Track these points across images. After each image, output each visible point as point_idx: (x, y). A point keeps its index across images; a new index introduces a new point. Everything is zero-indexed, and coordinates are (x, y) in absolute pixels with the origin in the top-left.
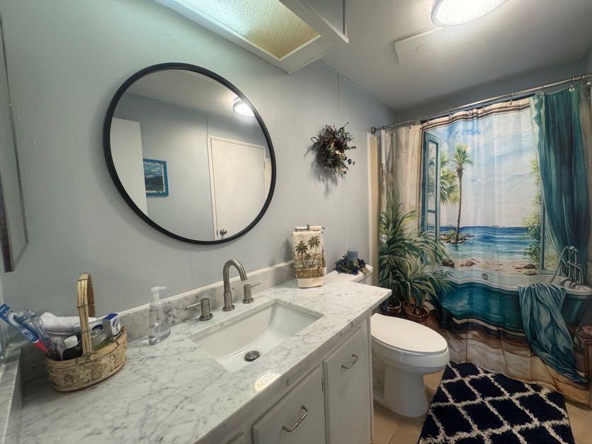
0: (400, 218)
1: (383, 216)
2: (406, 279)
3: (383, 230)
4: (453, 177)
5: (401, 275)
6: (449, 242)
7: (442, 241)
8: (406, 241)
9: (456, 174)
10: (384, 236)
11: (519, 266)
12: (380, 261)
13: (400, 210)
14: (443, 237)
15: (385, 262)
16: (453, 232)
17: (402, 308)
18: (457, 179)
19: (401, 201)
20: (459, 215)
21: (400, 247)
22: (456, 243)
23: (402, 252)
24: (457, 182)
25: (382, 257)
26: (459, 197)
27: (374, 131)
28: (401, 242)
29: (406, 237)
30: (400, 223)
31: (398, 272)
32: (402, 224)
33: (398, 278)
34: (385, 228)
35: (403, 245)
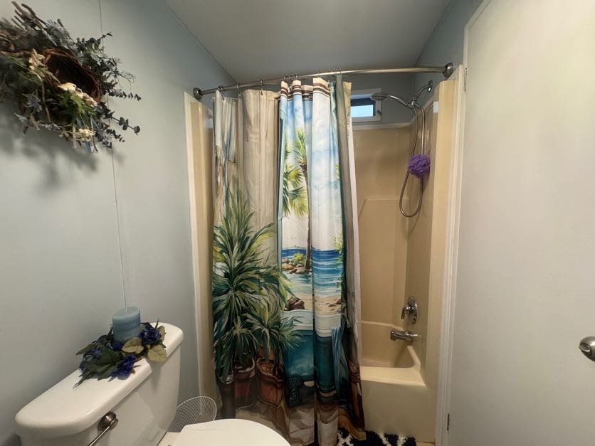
0: (252, 235)
1: (217, 232)
2: (263, 324)
3: (218, 256)
4: (297, 176)
5: (255, 321)
6: (294, 272)
7: (285, 273)
8: (261, 271)
9: (301, 171)
10: (219, 265)
11: (333, 304)
12: (214, 306)
13: (252, 222)
14: (285, 265)
15: (222, 306)
16: (299, 256)
17: (257, 370)
18: (303, 178)
19: (252, 209)
20: (309, 231)
21: (252, 279)
22: (306, 272)
23: (255, 286)
24: (303, 183)
25: (217, 299)
26: (307, 205)
27: (199, 95)
28: (254, 271)
29: (261, 265)
30: (252, 243)
31: (249, 316)
32: (255, 245)
33: (249, 326)
34: (221, 252)
35: (257, 276)
